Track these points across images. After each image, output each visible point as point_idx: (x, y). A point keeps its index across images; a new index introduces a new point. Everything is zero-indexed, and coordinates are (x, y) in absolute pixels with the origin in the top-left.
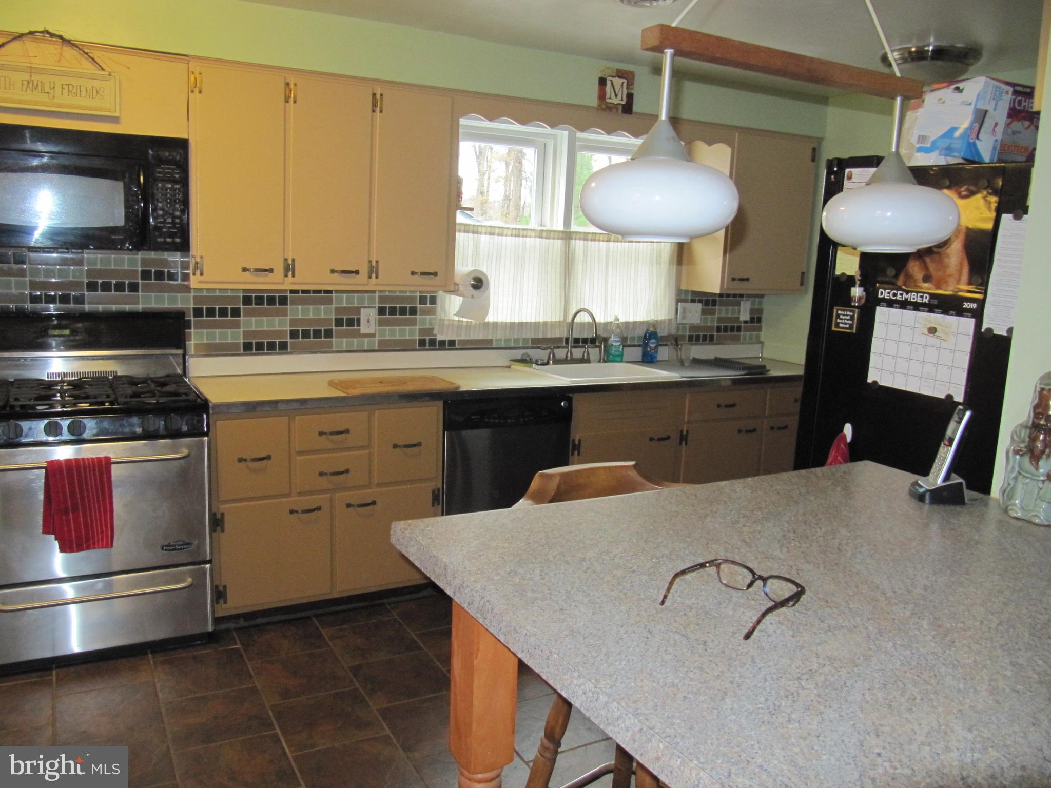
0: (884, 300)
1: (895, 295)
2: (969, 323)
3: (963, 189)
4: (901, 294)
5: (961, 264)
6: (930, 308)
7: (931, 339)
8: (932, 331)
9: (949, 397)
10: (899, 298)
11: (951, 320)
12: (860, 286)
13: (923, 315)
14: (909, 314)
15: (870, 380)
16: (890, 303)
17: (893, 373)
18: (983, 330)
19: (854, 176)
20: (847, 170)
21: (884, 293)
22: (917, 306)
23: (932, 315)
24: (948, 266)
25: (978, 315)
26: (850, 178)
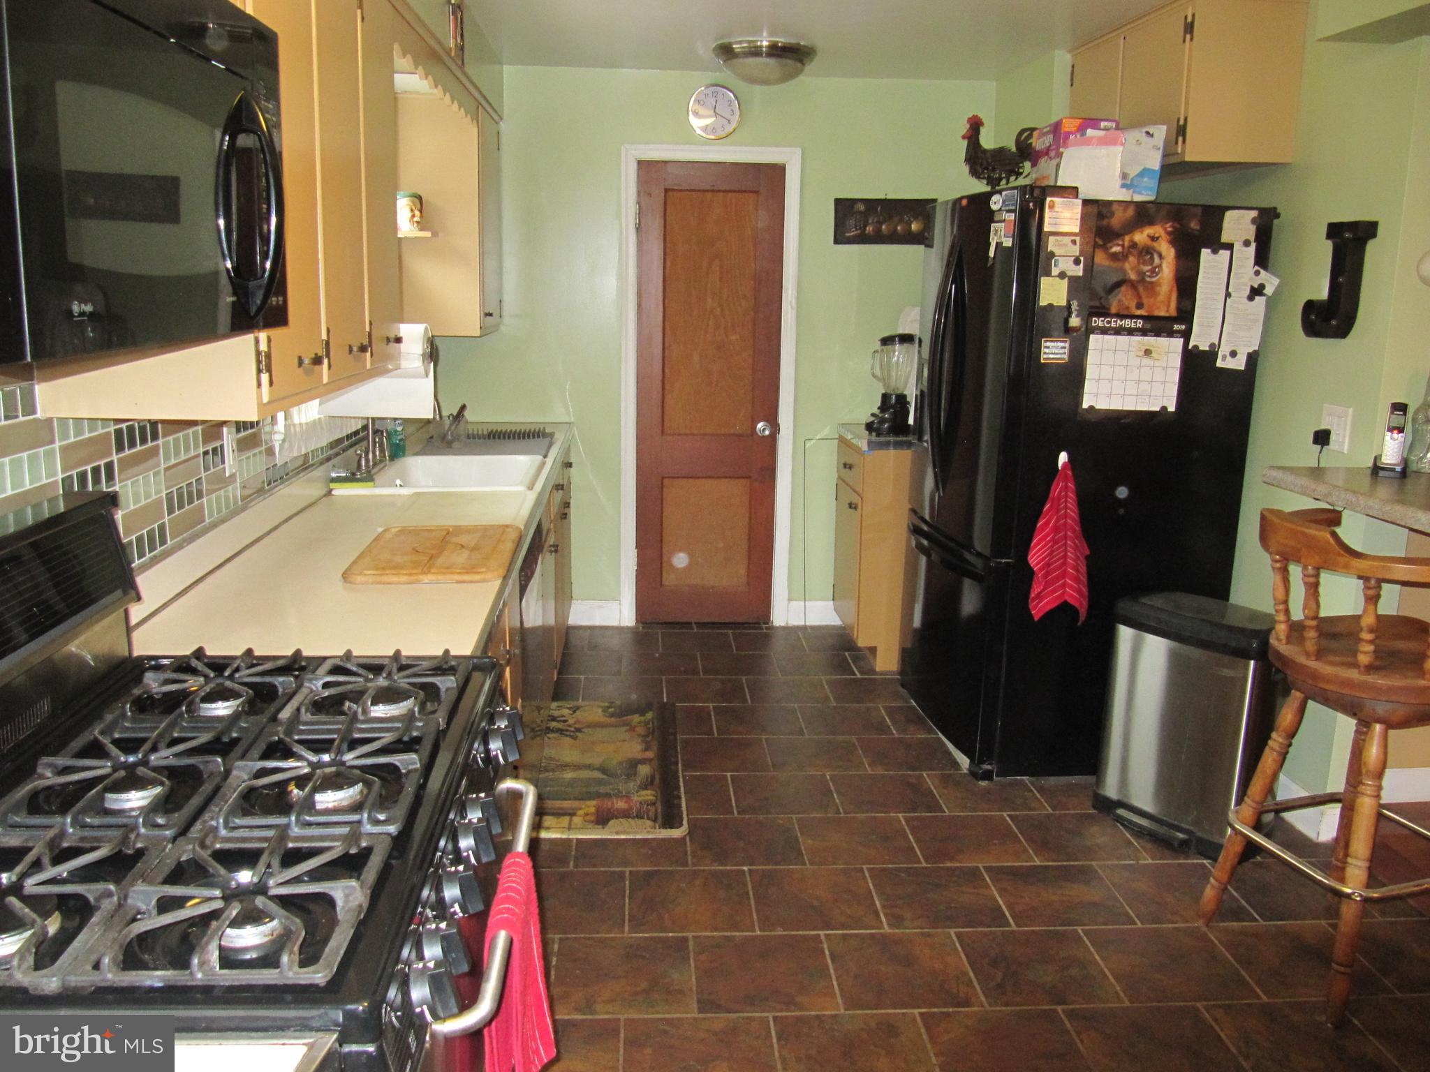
0: (1098, 328)
1: (1109, 322)
2: (1178, 343)
3: (1168, 225)
4: (1116, 322)
5: (1171, 291)
6: (1144, 332)
7: (1146, 361)
8: (1148, 352)
9: (1164, 408)
10: (1113, 325)
11: (1163, 341)
12: (1077, 316)
13: (1136, 339)
14: (1123, 339)
15: (1085, 405)
16: (1104, 331)
17: (1109, 395)
18: (1190, 348)
19: (1056, 205)
20: (1048, 199)
21: (1098, 322)
22: (1130, 332)
23: (1146, 338)
24: (1159, 294)
25: (1187, 335)
26: (1052, 207)
